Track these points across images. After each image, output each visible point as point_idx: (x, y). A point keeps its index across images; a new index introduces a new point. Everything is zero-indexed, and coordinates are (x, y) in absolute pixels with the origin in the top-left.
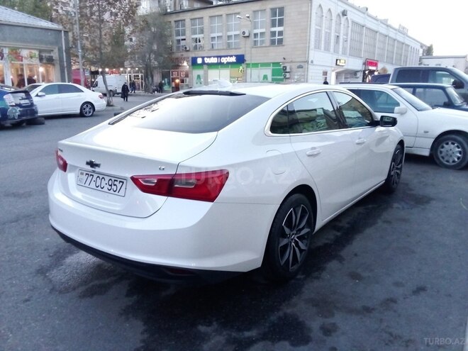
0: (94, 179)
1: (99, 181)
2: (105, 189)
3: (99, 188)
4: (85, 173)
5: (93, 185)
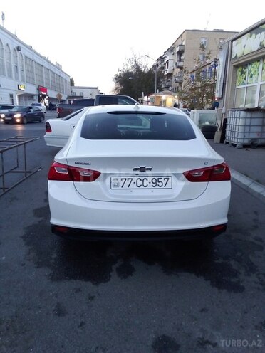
0: (134, 181)
1: (140, 182)
2: (150, 187)
3: (142, 187)
5: (133, 186)
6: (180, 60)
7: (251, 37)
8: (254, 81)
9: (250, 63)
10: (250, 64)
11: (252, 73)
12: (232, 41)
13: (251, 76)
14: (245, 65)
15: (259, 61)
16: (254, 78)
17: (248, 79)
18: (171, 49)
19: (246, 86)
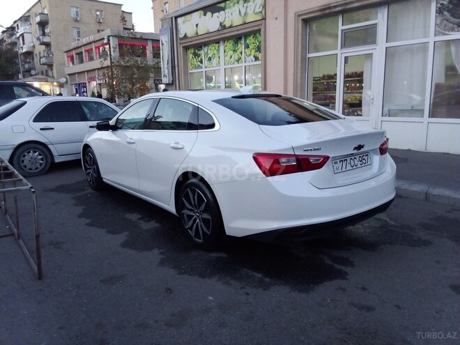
0: (348, 161)
1: (352, 162)
2: (359, 166)
3: (355, 167)
4: (338, 161)
5: (349, 167)
6: (44, 34)
7: (205, 15)
8: (214, 65)
9: (206, 44)
10: (205, 46)
11: (210, 55)
12: (176, 18)
13: (210, 59)
14: (199, 46)
15: (218, 43)
16: (214, 61)
17: (206, 62)
18: (25, 19)
19: (204, 70)
